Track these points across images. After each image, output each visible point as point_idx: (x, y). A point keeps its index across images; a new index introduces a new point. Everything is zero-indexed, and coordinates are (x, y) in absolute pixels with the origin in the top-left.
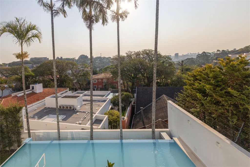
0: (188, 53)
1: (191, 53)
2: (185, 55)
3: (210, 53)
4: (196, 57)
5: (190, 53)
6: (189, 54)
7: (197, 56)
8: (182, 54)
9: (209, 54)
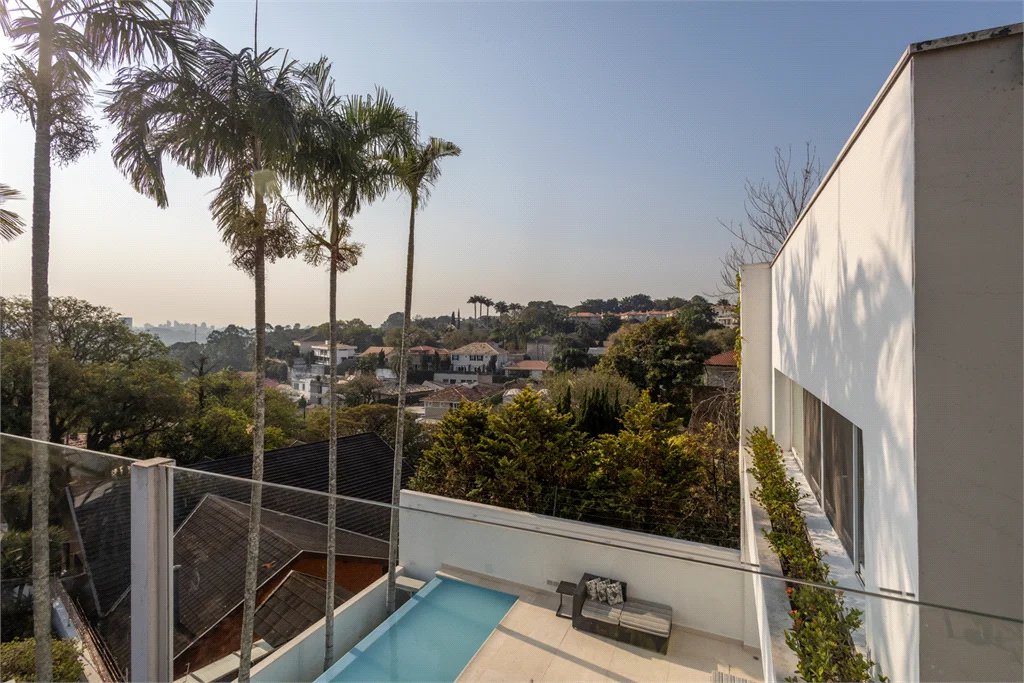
0: (169, 323)
1: (180, 322)
2: (157, 326)
3: (246, 331)
4: (205, 342)
5: (176, 322)
6: (173, 325)
7: (210, 336)
8: (146, 325)
9: (245, 335)
